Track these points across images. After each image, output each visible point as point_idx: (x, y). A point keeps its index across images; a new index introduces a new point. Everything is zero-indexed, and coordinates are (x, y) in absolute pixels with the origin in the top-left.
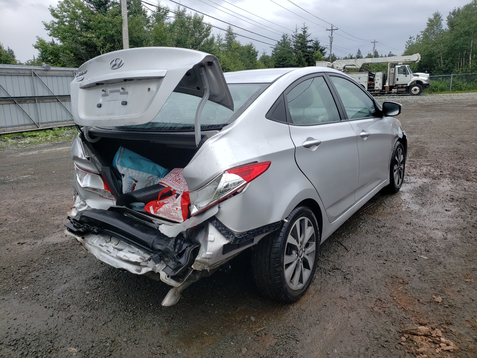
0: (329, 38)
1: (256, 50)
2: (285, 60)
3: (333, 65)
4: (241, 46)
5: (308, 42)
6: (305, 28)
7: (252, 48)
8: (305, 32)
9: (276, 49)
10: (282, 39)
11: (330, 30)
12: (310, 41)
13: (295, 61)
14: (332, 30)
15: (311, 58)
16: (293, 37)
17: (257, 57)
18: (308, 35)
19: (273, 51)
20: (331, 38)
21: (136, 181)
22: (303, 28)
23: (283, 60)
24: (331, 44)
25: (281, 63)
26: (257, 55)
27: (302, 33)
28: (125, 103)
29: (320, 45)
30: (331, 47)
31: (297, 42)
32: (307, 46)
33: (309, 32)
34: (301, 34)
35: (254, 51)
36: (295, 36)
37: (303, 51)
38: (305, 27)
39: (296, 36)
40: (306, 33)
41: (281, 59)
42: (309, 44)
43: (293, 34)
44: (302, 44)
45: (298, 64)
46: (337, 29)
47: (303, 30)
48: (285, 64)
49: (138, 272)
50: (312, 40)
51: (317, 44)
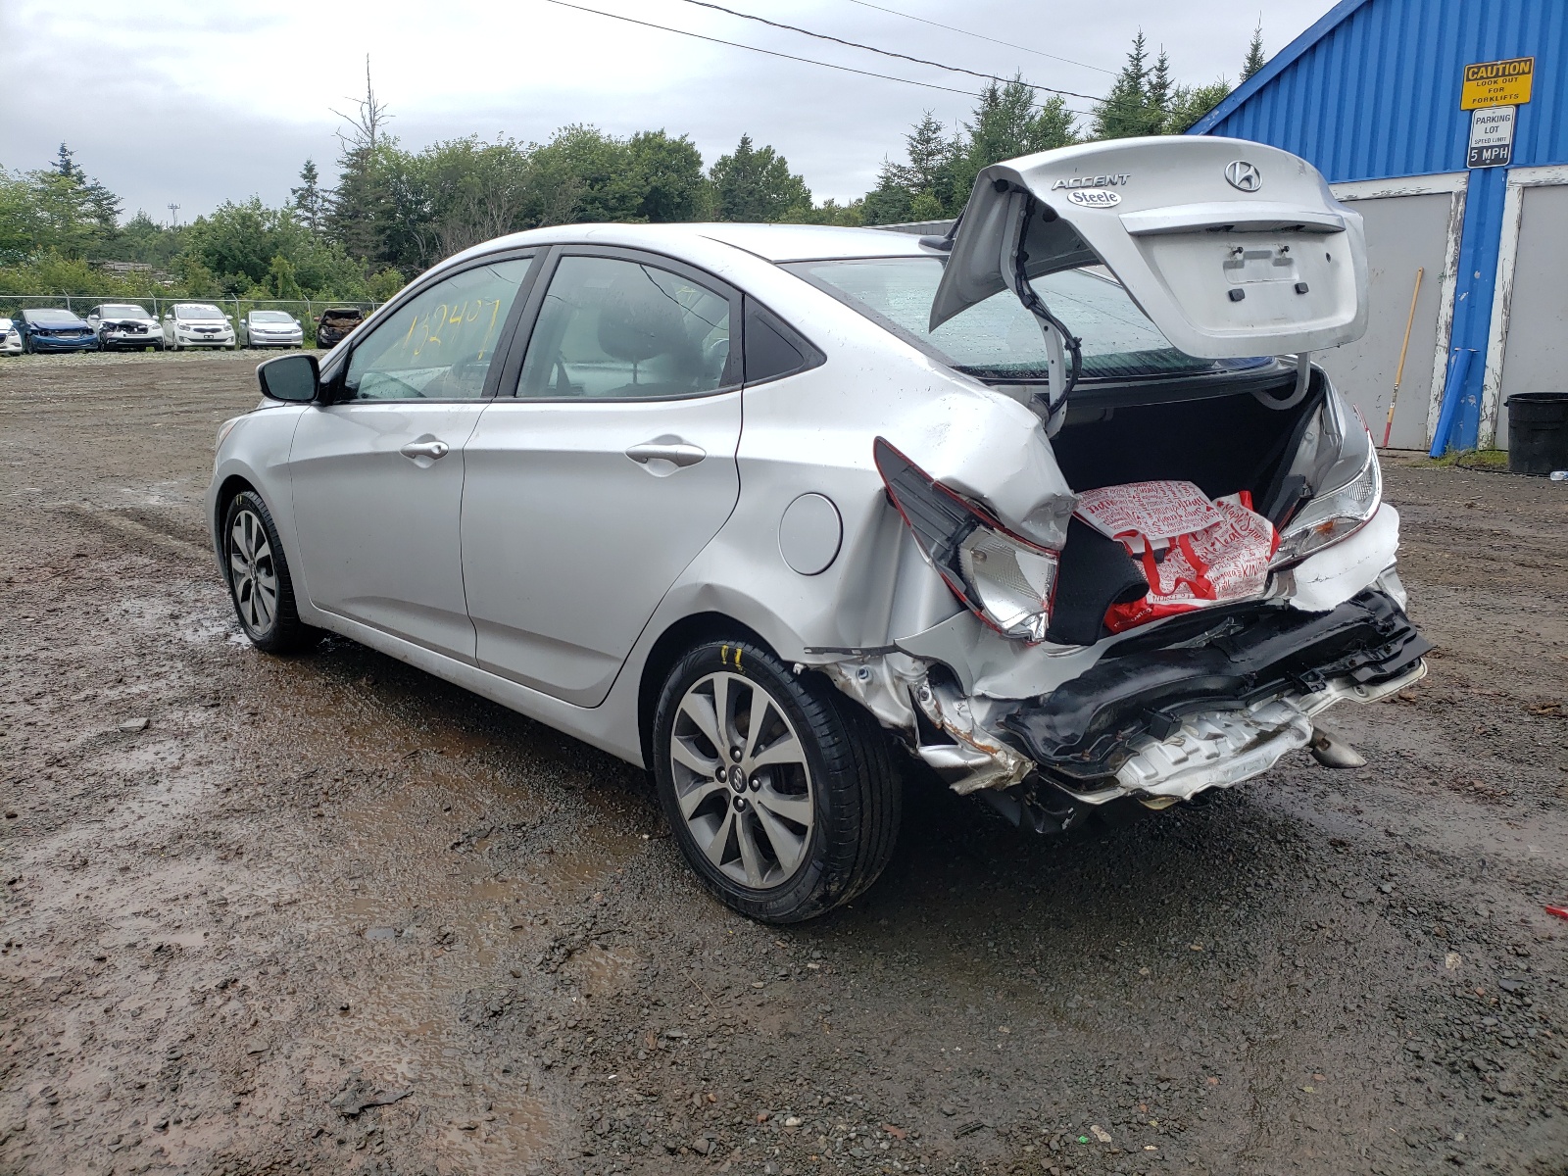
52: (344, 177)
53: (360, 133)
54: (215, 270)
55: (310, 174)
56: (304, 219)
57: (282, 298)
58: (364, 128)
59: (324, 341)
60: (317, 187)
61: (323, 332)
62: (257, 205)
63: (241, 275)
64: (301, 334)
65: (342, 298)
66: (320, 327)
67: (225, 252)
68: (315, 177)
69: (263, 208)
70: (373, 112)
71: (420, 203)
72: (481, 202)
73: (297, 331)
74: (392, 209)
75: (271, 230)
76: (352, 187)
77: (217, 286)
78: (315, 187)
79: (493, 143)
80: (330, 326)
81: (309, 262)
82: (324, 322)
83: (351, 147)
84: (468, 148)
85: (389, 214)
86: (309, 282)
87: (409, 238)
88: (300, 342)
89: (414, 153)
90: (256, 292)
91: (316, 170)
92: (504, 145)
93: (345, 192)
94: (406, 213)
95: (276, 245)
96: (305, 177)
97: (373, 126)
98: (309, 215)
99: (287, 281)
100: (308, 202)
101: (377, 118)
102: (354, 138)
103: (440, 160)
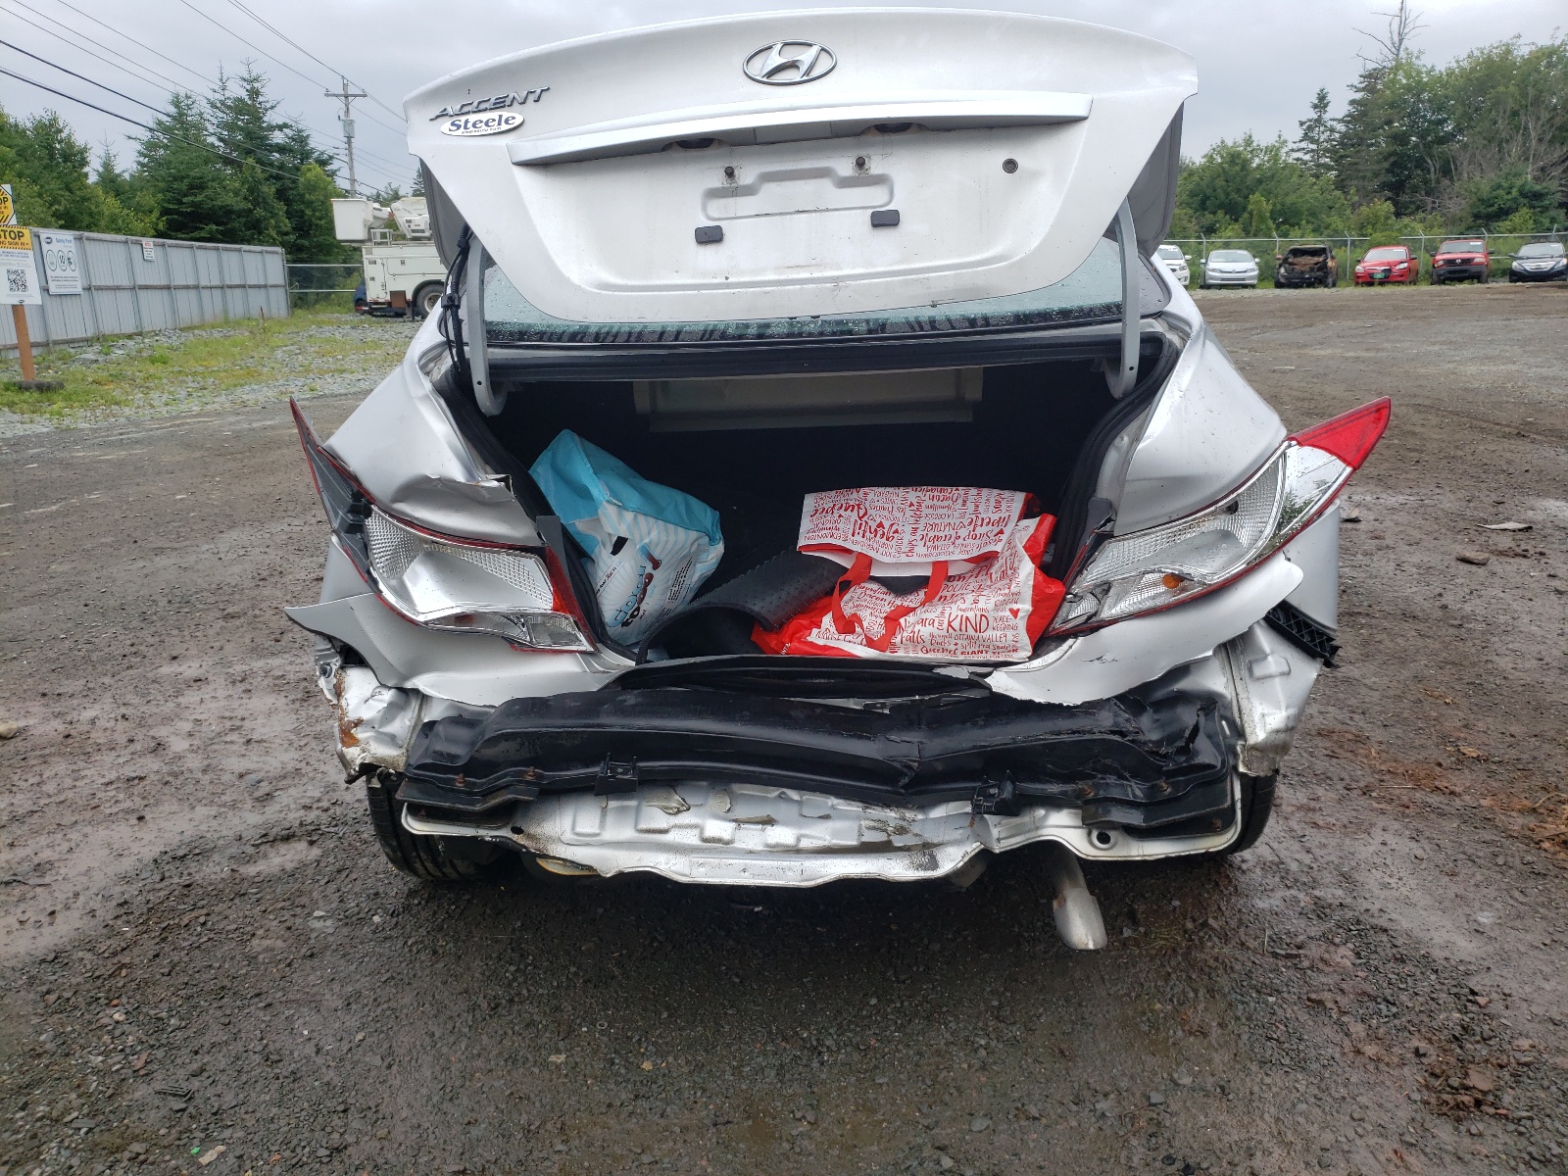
0: (341, 123)
1: (79, 140)
2: (202, 187)
3: (391, 214)
4: (12, 121)
5: (271, 128)
6: (256, 80)
7: (61, 131)
8: (254, 93)
9: (151, 146)
10: (172, 110)
11: (341, 95)
12: (281, 128)
13: (236, 194)
14: (346, 97)
15: (291, 189)
16: (213, 105)
17: (86, 169)
18: (268, 106)
19: (141, 154)
20: (349, 124)
21: (656, 564)
22: (247, 76)
23: (191, 187)
24: (349, 143)
25: (185, 200)
26: (84, 163)
27: (244, 95)
28: (884, 220)
29: (312, 144)
30: (351, 154)
31: (230, 127)
32: (271, 145)
33: (268, 95)
34: (241, 100)
35: (69, 144)
36: (219, 105)
37: (259, 161)
38: (254, 75)
39: (223, 103)
40: (261, 99)
41: (184, 186)
42: (278, 137)
43: (212, 96)
44: (249, 135)
45: (250, 206)
46: (365, 96)
47: (245, 84)
48: (201, 203)
49: (925, 870)
50: (285, 126)
51: (301, 139)
52: (1352, 102)
53: (1385, 51)
54: (1196, 210)
55: (1321, 103)
56: (1308, 152)
57: (1255, 236)
58: (1389, 45)
59: (1282, 280)
60: (1326, 117)
61: (1282, 270)
62: (1249, 141)
63: (1220, 214)
64: (1256, 273)
65: (1321, 235)
66: (1280, 266)
67: (1209, 192)
68: (1326, 105)
69: (1255, 144)
70: (1403, 24)
71: (1441, 122)
72: (1515, 114)
73: (1252, 270)
74: (1404, 133)
75: (1259, 166)
76: (1361, 113)
77: (1193, 226)
78: (1324, 116)
79: (1545, 41)
80: (1291, 264)
81: (1291, 199)
82: (1285, 260)
83: (1371, 66)
84: (1508, 52)
85: (1400, 139)
86: (1287, 218)
87: (1420, 163)
88: (1255, 282)
89: (1441, 67)
90: (1230, 232)
91: (1329, 98)
92: (1558, 43)
93: (1350, 120)
94: (1422, 137)
95: (1260, 181)
96: (1315, 107)
97: (1401, 41)
98: (1314, 147)
99: (1262, 219)
100: (1314, 134)
101: (1406, 31)
102: (1377, 56)
103: (1473, 70)
